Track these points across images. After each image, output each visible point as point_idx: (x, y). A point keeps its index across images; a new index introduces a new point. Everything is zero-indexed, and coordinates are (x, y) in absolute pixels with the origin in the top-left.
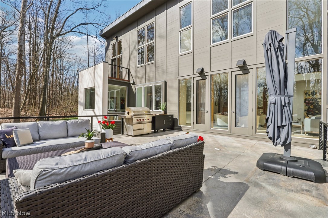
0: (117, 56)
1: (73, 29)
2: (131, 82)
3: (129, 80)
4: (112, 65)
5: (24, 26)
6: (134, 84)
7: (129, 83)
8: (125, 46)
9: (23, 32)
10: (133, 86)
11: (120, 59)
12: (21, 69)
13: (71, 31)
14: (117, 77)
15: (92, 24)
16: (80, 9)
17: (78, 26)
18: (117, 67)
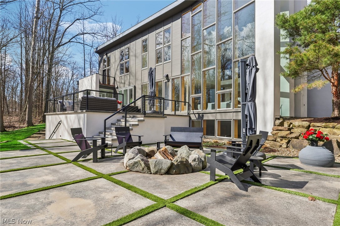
0: (107, 68)
1: (71, 39)
2: (116, 87)
3: (114, 86)
4: (103, 75)
5: (35, 44)
6: (117, 88)
7: (115, 88)
8: (112, 60)
9: (35, 48)
10: (117, 90)
11: (109, 70)
12: (33, 78)
13: (69, 41)
14: (106, 84)
15: (89, 33)
16: (78, 19)
17: (75, 36)
18: (106, 77)
